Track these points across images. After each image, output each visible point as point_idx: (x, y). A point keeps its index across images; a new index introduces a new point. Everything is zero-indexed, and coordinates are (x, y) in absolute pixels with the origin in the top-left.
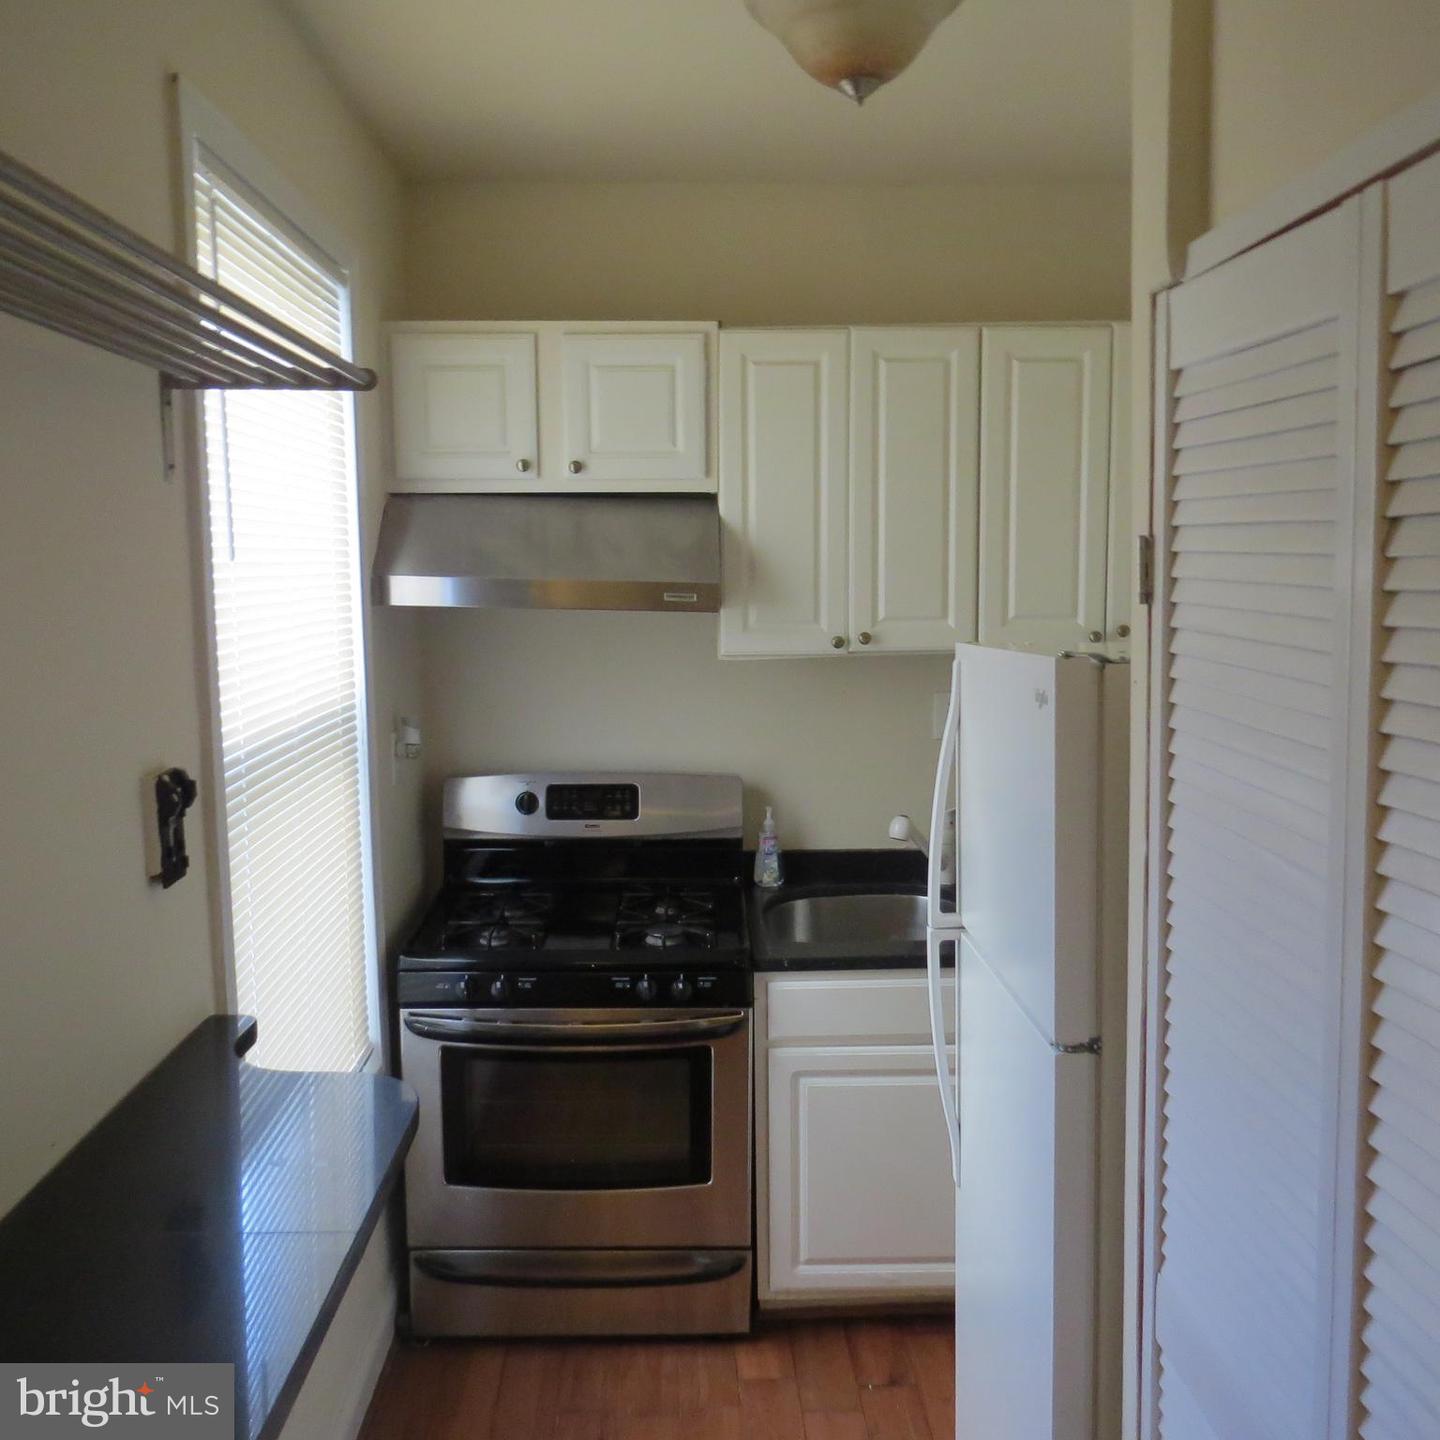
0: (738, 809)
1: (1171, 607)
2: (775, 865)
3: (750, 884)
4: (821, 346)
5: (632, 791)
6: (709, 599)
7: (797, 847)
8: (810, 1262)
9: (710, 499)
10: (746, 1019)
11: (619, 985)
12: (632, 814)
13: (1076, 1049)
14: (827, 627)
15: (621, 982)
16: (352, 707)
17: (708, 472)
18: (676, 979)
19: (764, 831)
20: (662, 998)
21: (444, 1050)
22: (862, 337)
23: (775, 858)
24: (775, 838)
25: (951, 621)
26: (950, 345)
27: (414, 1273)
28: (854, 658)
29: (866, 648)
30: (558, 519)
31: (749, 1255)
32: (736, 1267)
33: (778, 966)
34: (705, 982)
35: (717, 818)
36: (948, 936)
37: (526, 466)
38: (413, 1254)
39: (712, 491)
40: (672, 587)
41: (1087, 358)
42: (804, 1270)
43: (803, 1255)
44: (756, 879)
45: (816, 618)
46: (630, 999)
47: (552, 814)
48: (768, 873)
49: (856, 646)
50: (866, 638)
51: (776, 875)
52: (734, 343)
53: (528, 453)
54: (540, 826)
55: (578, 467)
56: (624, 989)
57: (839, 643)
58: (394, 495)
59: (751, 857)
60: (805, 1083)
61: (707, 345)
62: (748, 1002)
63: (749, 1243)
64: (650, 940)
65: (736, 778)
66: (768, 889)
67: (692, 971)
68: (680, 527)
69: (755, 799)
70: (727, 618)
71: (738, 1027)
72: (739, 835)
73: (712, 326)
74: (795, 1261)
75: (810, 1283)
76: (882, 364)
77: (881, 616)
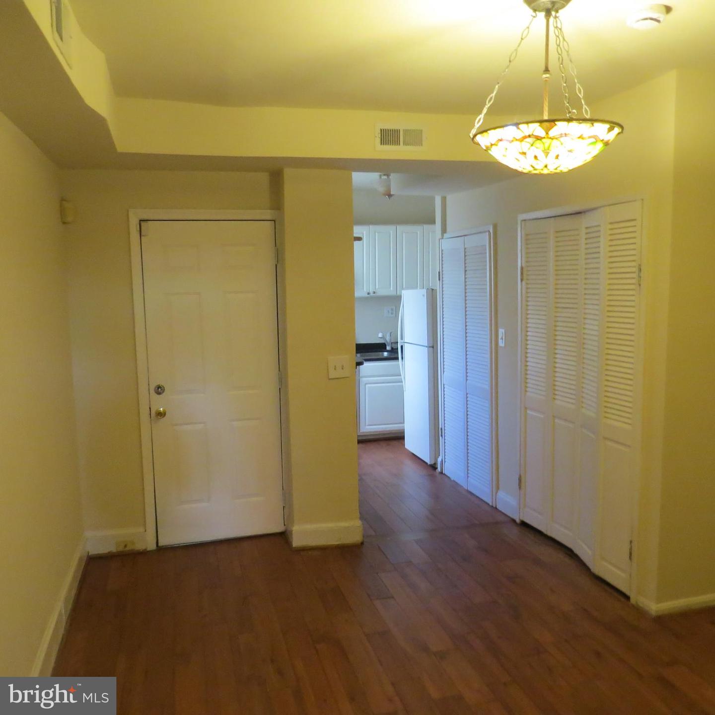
1: (443, 281)
8: (368, 426)
14: (365, 290)
25: (392, 288)
26: (391, 229)
28: (372, 298)
29: (374, 295)
36: (402, 345)
41: (418, 232)
42: (367, 427)
43: (367, 424)
45: (363, 289)
49: (372, 294)
50: (374, 293)
57: (368, 294)
60: (367, 386)
74: (365, 426)
75: (369, 430)
76: (377, 233)
77: (377, 287)
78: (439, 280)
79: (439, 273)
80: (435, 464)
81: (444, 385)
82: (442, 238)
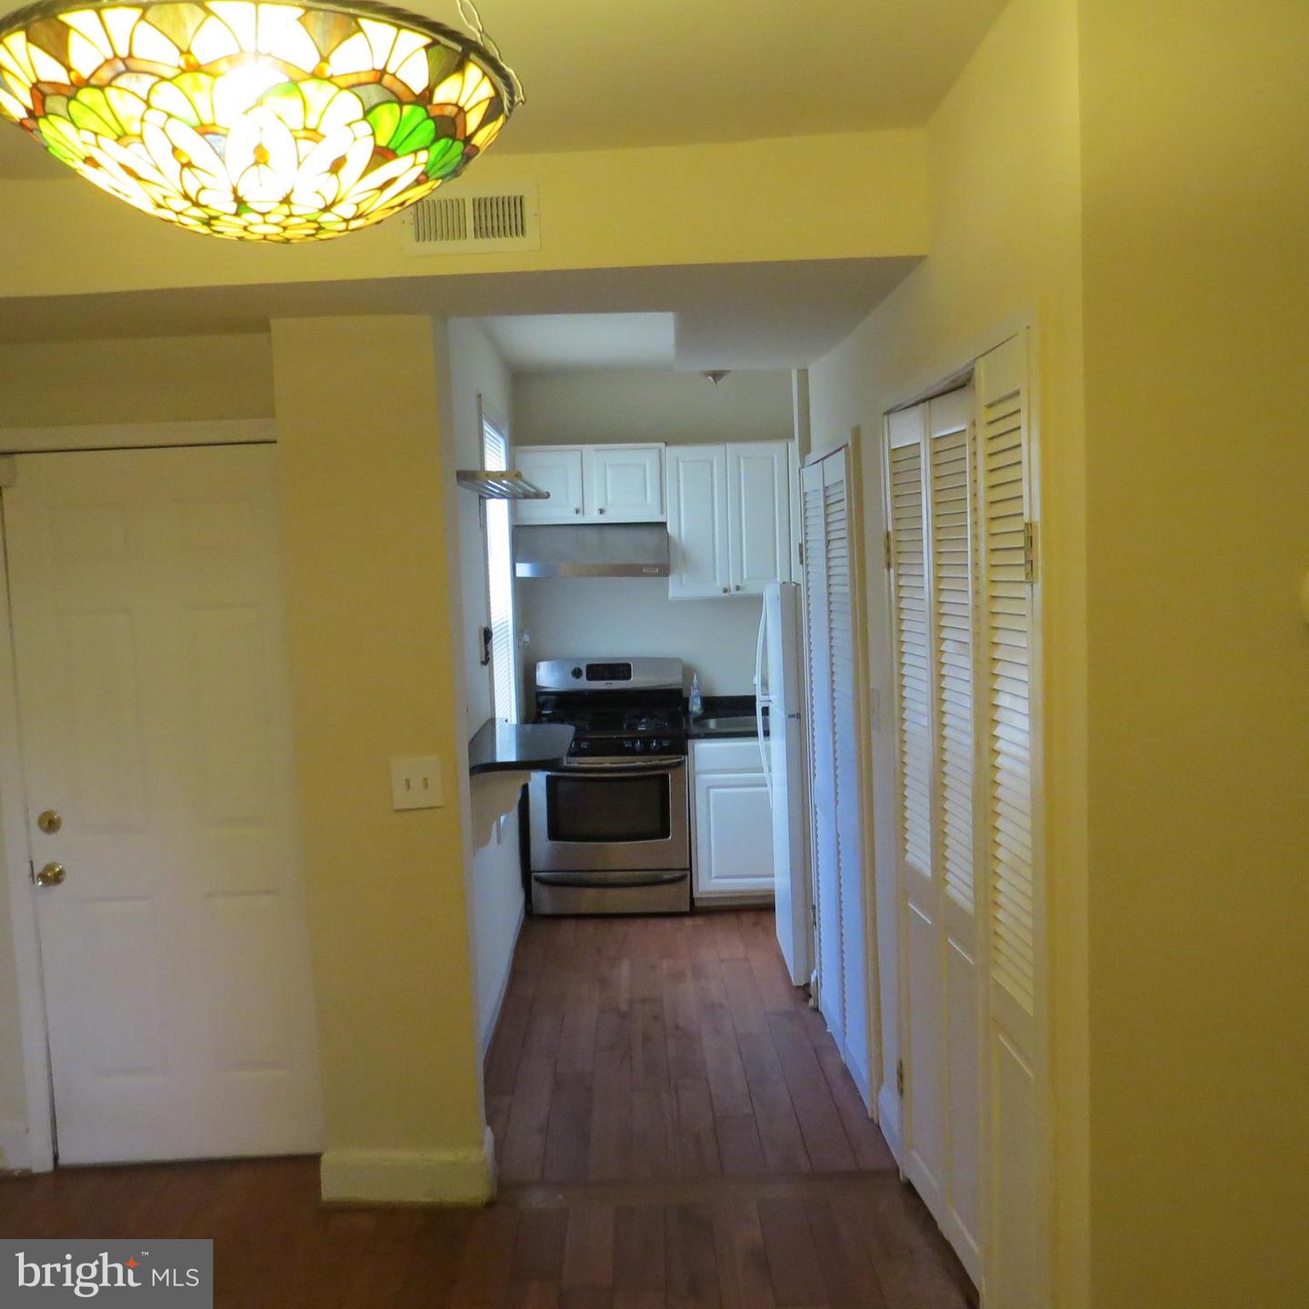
0: (680, 677)
2: (699, 702)
3: (686, 711)
4: (714, 452)
5: (628, 666)
6: (664, 571)
7: (709, 695)
8: (715, 878)
9: (663, 525)
10: (685, 761)
11: (627, 746)
12: (629, 677)
13: (793, 716)
14: (720, 584)
15: (628, 744)
16: (507, 622)
17: (662, 513)
18: (653, 742)
19: (693, 685)
20: (646, 751)
21: (548, 778)
22: (731, 448)
23: (699, 698)
24: (699, 688)
27: (534, 884)
28: (734, 600)
29: (737, 593)
30: (591, 536)
31: (688, 873)
32: (682, 878)
33: (698, 737)
34: (665, 744)
35: (671, 679)
36: (765, 705)
37: (577, 511)
38: (533, 875)
39: (664, 521)
40: (647, 566)
42: (714, 881)
43: (713, 875)
44: (690, 709)
45: (714, 580)
46: (631, 752)
47: (589, 678)
48: (696, 707)
49: (733, 592)
50: (738, 588)
51: (699, 707)
52: (672, 452)
53: (578, 504)
54: (584, 684)
55: (602, 511)
56: (629, 747)
57: (726, 591)
58: (518, 526)
59: (687, 701)
60: (712, 791)
61: (660, 452)
62: (685, 753)
63: (688, 866)
64: (640, 729)
65: (680, 660)
66: (696, 714)
67: (659, 738)
68: (649, 538)
69: (688, 671)
70: (673, 580)
71: (680, 764)
72: (680, 687)
73: (662, 445)
74: (710, 877)
75: (717, 889)
76: (742, 461)
77: (745, 576)
78: (802, 563)
79: (801, 545)
80: (807, 985)
81: (815, 806)
82: (803, 467)
